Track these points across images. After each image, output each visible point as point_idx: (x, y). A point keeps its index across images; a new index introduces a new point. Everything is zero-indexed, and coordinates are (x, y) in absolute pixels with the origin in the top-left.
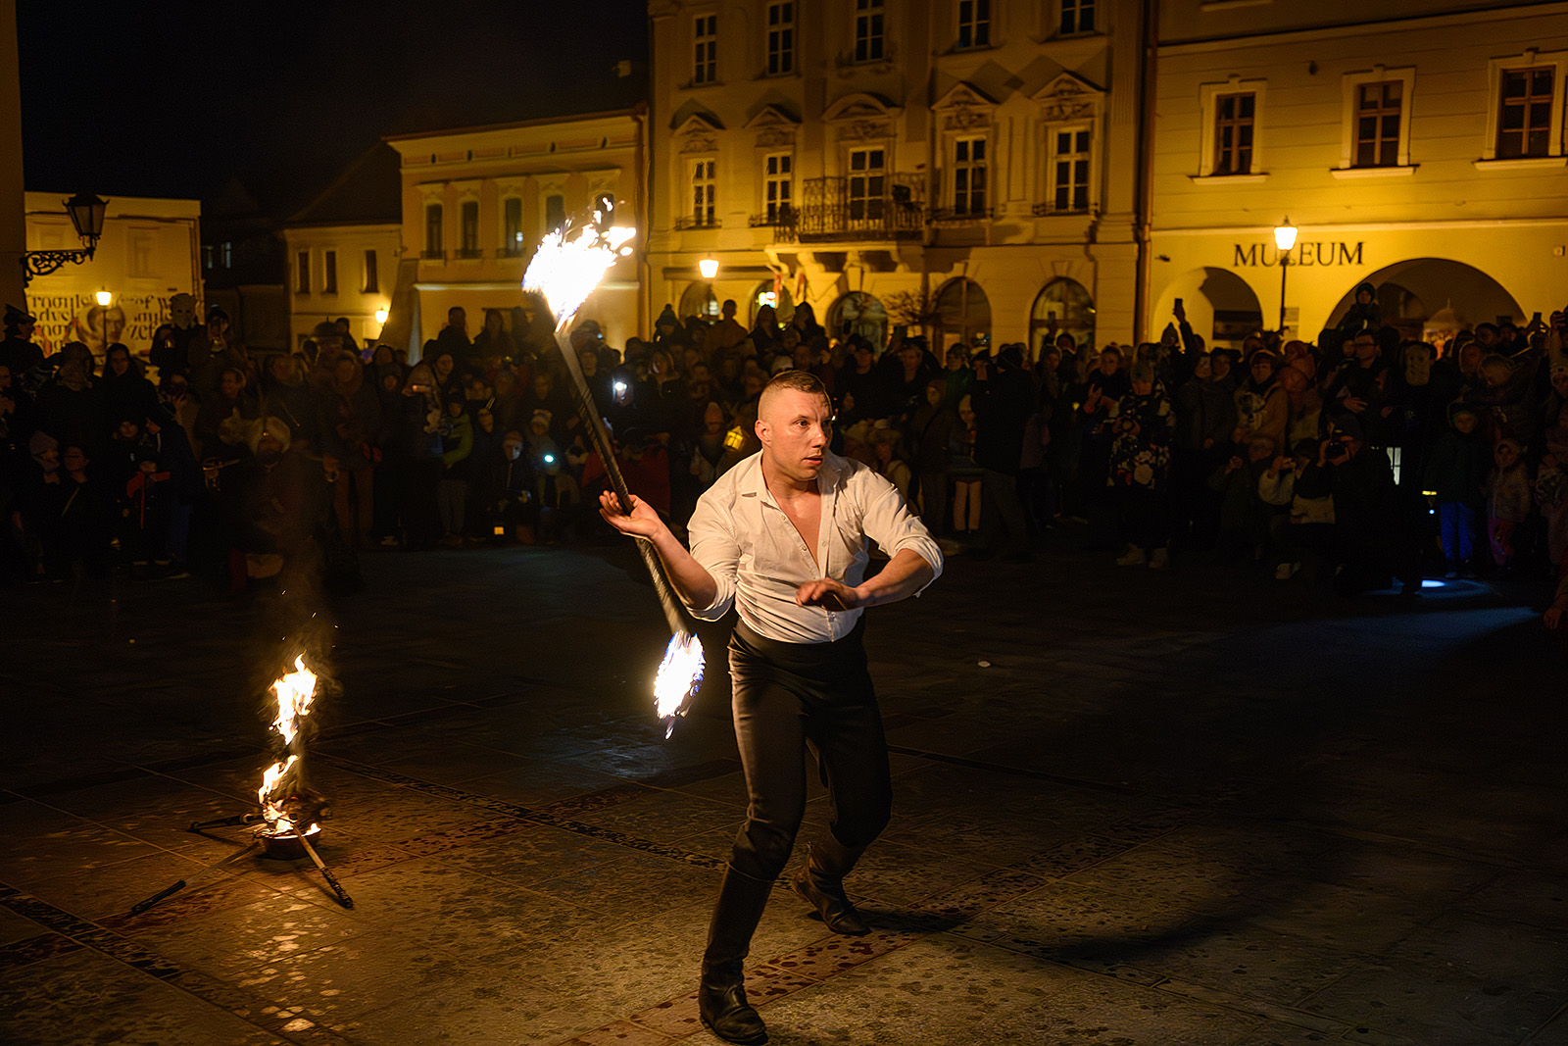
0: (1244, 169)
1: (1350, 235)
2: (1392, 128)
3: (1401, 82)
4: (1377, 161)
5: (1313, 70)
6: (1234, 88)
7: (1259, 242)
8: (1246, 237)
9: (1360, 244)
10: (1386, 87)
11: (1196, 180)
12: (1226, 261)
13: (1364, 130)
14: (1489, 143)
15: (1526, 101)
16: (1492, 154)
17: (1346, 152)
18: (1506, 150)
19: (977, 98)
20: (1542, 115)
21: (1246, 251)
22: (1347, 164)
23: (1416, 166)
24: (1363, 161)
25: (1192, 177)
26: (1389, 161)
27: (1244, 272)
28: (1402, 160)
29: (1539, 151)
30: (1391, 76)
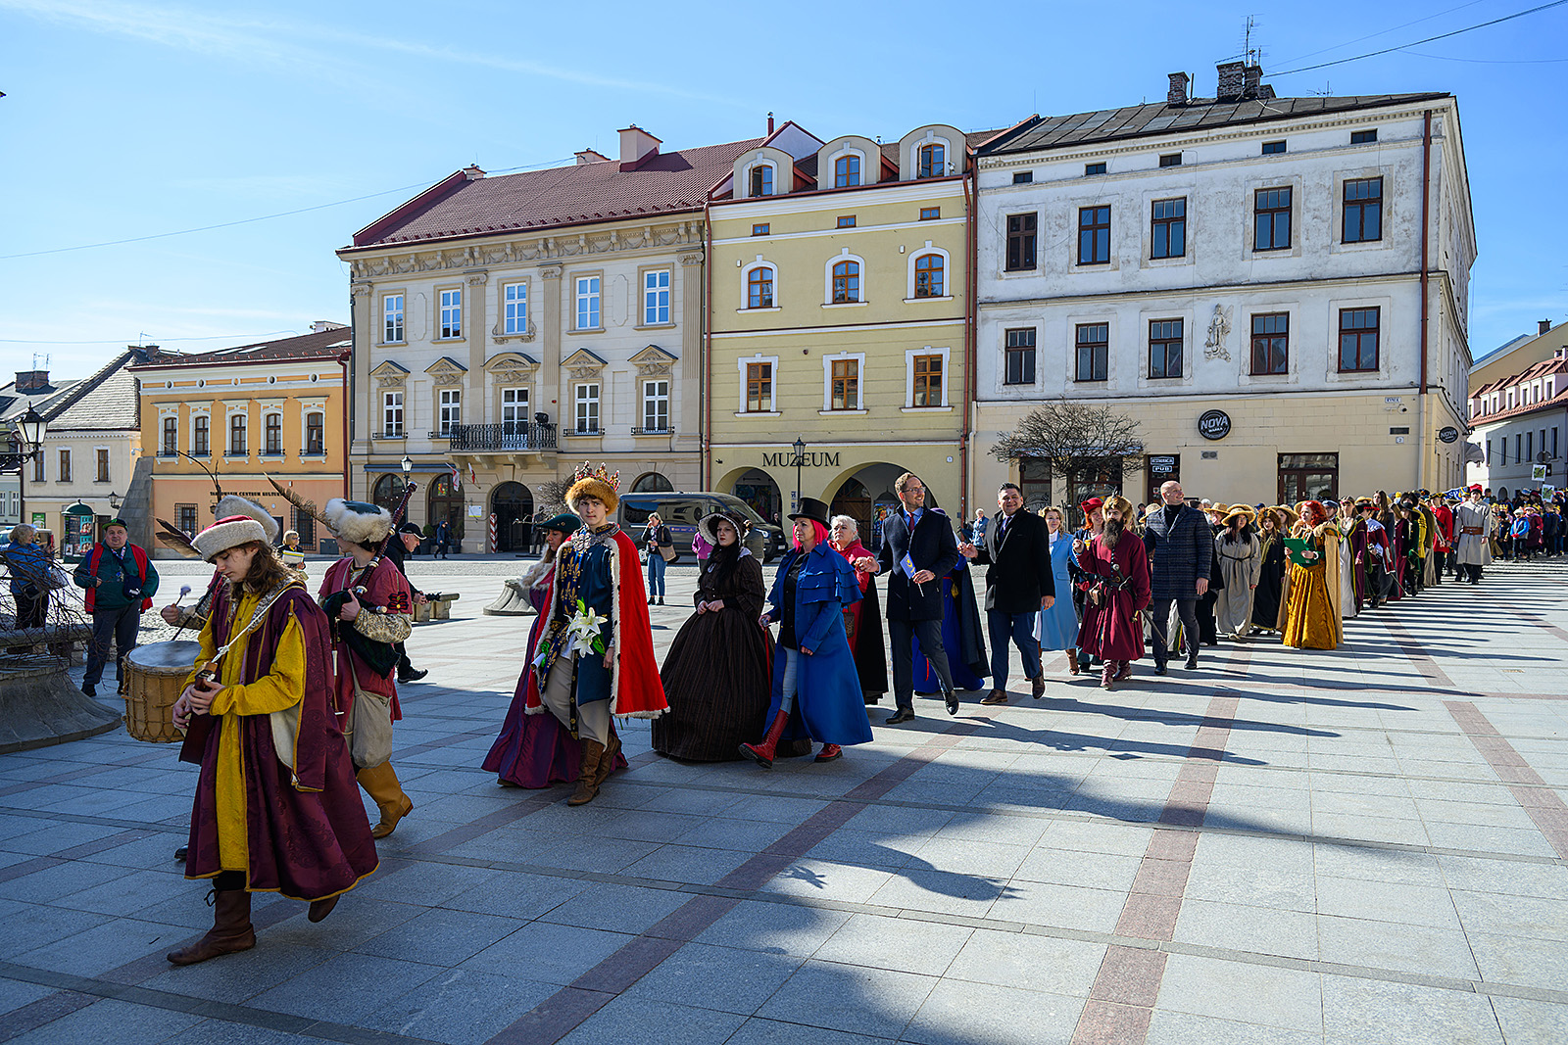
1: (831, 449)
3: (856, 361)
5: (805, 352)
6: (759, 359)
7: (777, 452)
8: (770, 449)
9: (837, 454)
10: (848, 362)
11: (737, 414)
12: (757, 464)
13: (837, 389)
14: (909, 398)
15: (928, 374)
16: (911, 404)
17: (827, 400)
18: (919, 402)
19: (592, 359)
20: (937, 382)
21: (769, 457)
22: (828, 407)
23: (868, 409)
25: (734, 412)
27: (769, 470)
28: (859, 407)
29: (937, 404)
30: (852, 357)
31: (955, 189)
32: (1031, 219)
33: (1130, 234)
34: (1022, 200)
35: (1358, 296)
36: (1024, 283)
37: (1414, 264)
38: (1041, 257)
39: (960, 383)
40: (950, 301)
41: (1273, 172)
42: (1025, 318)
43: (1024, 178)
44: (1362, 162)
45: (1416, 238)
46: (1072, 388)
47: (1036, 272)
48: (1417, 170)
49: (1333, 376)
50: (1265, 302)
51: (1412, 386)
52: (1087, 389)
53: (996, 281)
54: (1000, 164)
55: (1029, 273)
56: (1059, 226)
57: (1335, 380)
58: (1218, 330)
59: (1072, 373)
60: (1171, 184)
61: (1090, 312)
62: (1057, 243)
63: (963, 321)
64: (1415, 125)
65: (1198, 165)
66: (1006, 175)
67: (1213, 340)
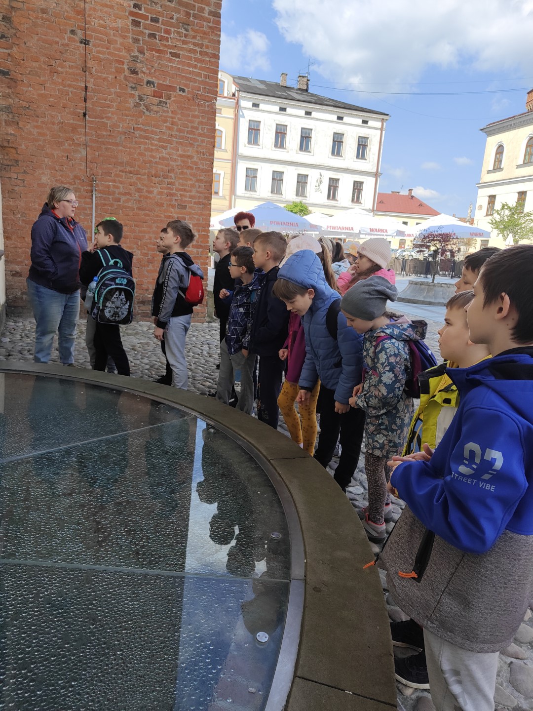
32: (258, 124)
33: (293, 139)
34: (255, 115)
35: (359, 178)
36: (254, 150)
37: (374, 170)
38: (261, 141)
39: (228, 187)
41: (339, 127)
42: (254, 165)
43: (256, 105)
44: (364, 131)
45: (375, 161)
46: (270, 195)
47: (259, 147)
48: (378, 138)
49: (350, 203)
50: (333, 175)
51: (370, 210)
52: (274, 196)
53: (244, 148)
54: (248, 97)
55: (256, 146)
56: (269, 129)
57: (350, 205)
58: (320, 182)
59: (270, 189)
60: (307, 123)
61: (277, 167)
62: (267, 135)
63: (231, 162)
64: (379, 123)
65: (317, 119)
66: (249, 104)
67: (317, 185)
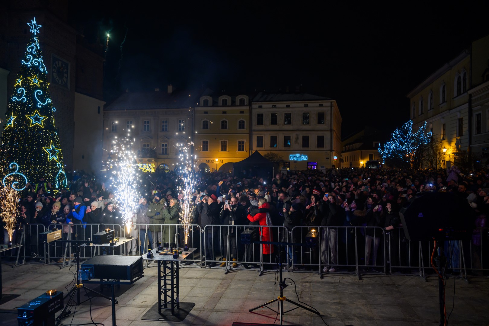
0: (207, 150)
1: (221, 159)
2: (226, 147)
3: (226, 141)
4: (224, 150)
5: (216, 139)
6: (205, 140)
7: (209, 160)
8: (208, 159)
9: (222, 161)
10: (224, 141)
11: (200, 152)
12: (205, 162)
13: (222, 147)
14: (237, 149)
15: (241, 145)
16: (238, 150)
17: (220, 149)
18: (239, 150)
19: (166, 138)
20: (243, 146)
21: (208, 161)
22: (220, 150)
23: (229, 151)
24: (222, 150)
25: (200, 151)
26: (225, 150)
27: (207, 163)
28: (227, 150)
29: (243, 150)
30: (225, 140)
31: (248, 108)
32: (262, 115)
33: (281, 119)
34: (260, 111)
35: (320, 134)
36: (261, 127)
37: (329, 129)
38: (264, 122)
39: (248, 147)
40: (246, 130)
41: (306, 109)
42: (261, 134)
43: (260, 107)
44: (321, 109)
45: (330, 124)
46: (270, 148)
47: (263, 125)
48: (330, 112)
49: (317, 148)
50: (305, 134)
51: (329, 150)
52: (272, 149)
53: (255, 127)
54: (256, 104)
55: (262, 125)
56: (267, 117)
57: (317, 149)
58: (297, 138)
59: (270, 145)
60: (288, 110)
61: (273, 134)
62: (267, 120)
63: (249, 134)
64: (329, 104)
65: (293, 107)
66: (257, 106)
67: (296, 140)
